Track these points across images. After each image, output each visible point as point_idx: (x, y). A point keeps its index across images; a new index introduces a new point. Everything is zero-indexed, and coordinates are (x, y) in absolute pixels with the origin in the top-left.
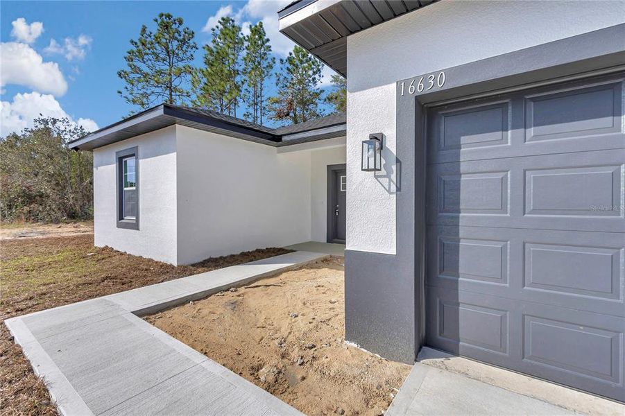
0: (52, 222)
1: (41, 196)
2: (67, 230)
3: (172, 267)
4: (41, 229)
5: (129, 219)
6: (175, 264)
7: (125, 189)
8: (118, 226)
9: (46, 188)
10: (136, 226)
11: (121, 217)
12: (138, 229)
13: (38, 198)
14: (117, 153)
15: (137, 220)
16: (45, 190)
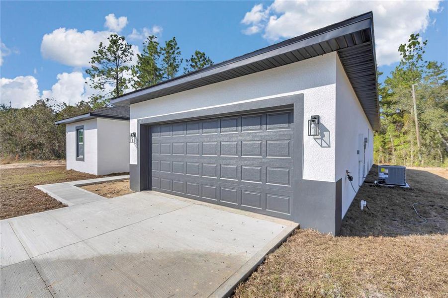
0: (46, 159)
1: (40, 144)
2: (55, 163)
3: (95, 176)
4: (40, 163)
5: (81, 156)
6: (97, 175)
7: (80, 143)
8: (76, 160)
9: (43, 140)
10: (83, 160)
11: (78, 156)
12: (84, 161)
13: (38, 146)
14: (76, 127)
15: (84, 157)
16: (43, 141)
